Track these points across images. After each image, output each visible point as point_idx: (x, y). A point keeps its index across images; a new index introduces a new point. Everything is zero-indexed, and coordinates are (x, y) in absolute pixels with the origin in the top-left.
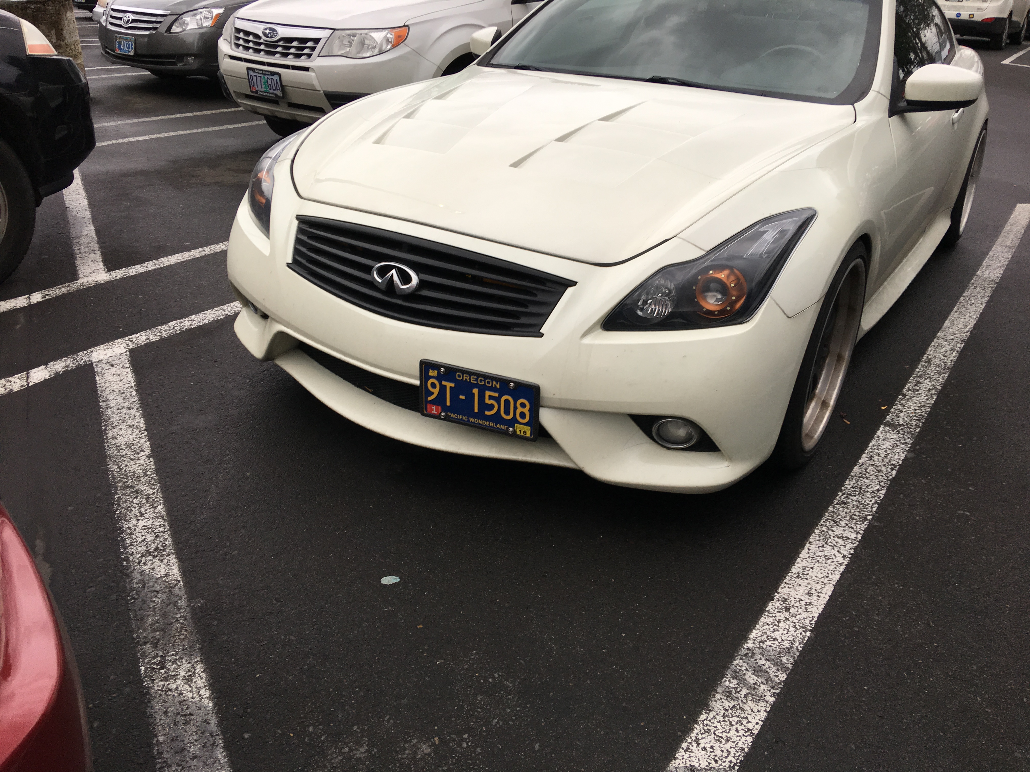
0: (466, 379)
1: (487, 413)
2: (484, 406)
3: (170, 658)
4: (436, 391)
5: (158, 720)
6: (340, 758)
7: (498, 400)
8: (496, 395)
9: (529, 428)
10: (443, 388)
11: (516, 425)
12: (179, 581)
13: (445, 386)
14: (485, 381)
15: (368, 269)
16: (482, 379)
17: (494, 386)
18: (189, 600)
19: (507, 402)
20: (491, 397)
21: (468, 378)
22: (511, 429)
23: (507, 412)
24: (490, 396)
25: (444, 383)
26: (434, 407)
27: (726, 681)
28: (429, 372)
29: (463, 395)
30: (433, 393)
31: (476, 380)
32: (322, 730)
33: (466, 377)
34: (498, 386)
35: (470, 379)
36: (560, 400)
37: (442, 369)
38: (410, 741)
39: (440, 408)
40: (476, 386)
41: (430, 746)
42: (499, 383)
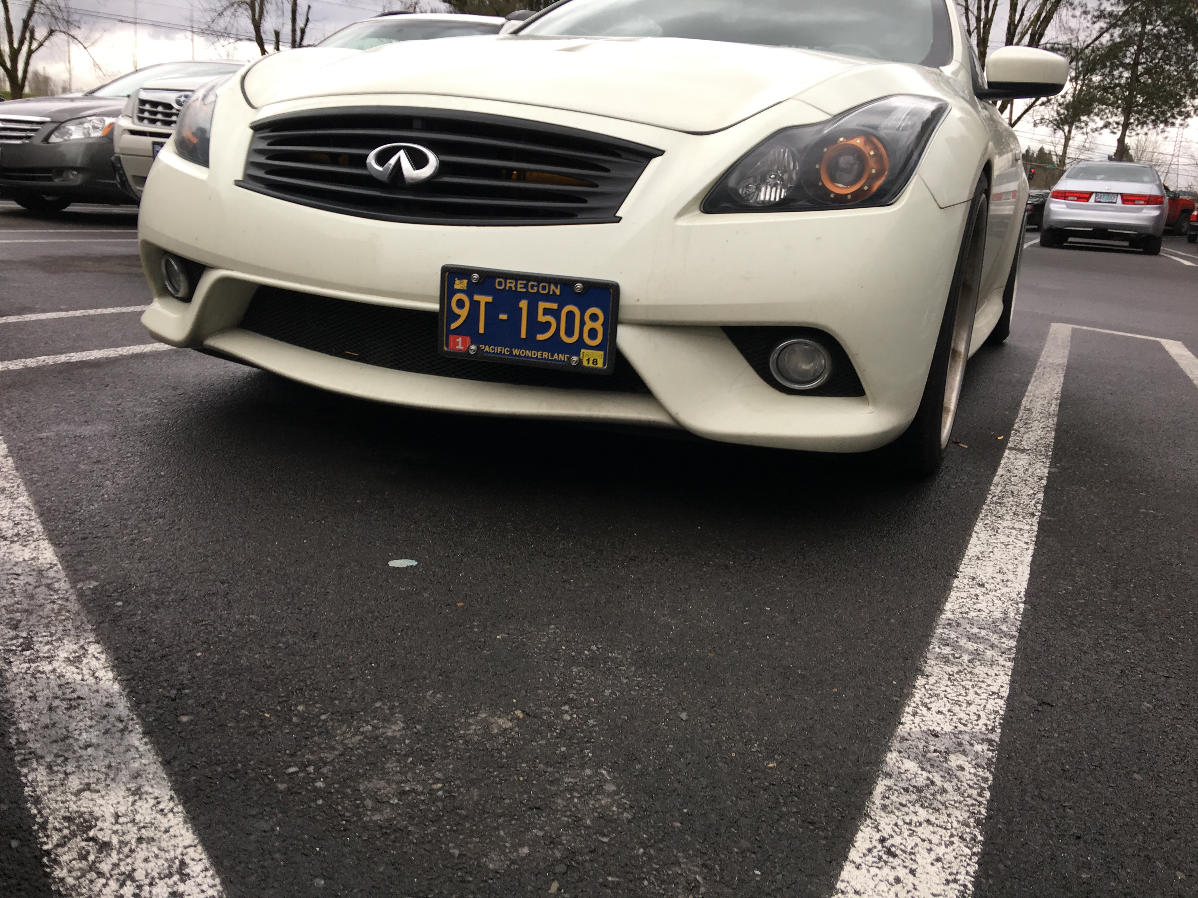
0: (510, 287)
1: (540, 337)
2: (536, 327)
3: (40, 639)
4: (464, 313)
5: (18, 705)
6: (358, 738)
7: (556, 314)
8: (555, 306)
9: (602, 353)
10: (475, 305)
11: (582, 351)
12: (55, 565)
13: (478, 302)
14: (538, 286)
15: (362, 161)
16: (535, 284)
17: (551, 293)
18: (74, 583)
19: (571, 315)
20: (546, 312)
21: (513, 285)
22: (575, 358)
23: (570, 332)
24: (545, 309)
25: (476, 298)
26: (460, 340)
27: (934, 648)
28: (454, 283)
29: (504, 313)
30: (459, 316)
31: (526, 286)
32: (321, 708)
33: (510, 284)
34: (558, 292)
35: (516, 286)
36: (647, 307)
37: (476, 276)
38: (475, 716)
39: (468, 340)
40: (525, 295)
41: (511, 720)
42: (559, 287)
